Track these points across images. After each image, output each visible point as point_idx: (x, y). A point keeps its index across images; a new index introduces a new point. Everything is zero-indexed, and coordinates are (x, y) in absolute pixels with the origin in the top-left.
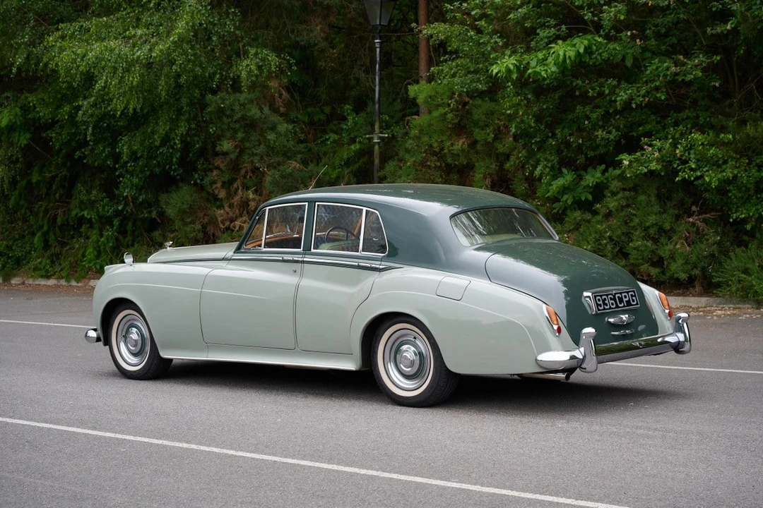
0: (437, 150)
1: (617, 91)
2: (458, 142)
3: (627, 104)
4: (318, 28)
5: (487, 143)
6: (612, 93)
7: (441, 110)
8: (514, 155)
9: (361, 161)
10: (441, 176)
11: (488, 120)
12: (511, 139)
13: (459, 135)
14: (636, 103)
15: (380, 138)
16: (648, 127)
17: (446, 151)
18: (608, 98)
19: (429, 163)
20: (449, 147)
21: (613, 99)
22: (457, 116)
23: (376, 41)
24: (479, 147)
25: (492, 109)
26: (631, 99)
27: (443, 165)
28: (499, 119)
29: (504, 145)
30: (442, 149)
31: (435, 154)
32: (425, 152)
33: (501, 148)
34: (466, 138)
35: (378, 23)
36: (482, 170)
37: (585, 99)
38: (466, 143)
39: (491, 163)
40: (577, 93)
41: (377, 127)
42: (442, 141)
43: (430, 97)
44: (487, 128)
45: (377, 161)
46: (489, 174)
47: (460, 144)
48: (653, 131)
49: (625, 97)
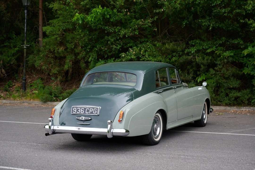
0: (52, 51)
1: (121, 31)
2: (61, 48)
3: (124, 36)
4: (3, 5)
5: (72, 49)
6: (119, 31)
7: (55, 36)
8: (81, 54)
9: (18, 54)
10: (53, 60)
11: (72, 41)
12: (80, 48)
13: (61, 46)
14: (127, 35)
15: (27, 46)
16: (131, 45)
17: (56, 51)
18: (117, 33)
19: (49, 56)
20: (57, 50)
21: (119, 34)
22: (61, 39)
23: (25, 11)
24: (68, 50)
25: (74, 36)
26: (125, 34)
27: (54, 56)
28: (76, 40)
29: (78, 50)
30: (54, 50)
31: (51, 52)
32: (47, 52)
33: (77, 51)
34: (64, 47)
36: (69, 59)
37: (109, 34)
38: (63, 49)
39: (73, 56)
40: (106, 32)
41: (25, 42)
42: (54, 48)
43: (51, 31)
44: (72, 43)
45: (25, 55)
46: (71, 60)
47: (61, 49)
48: (132, 46)
49: (124, 33)
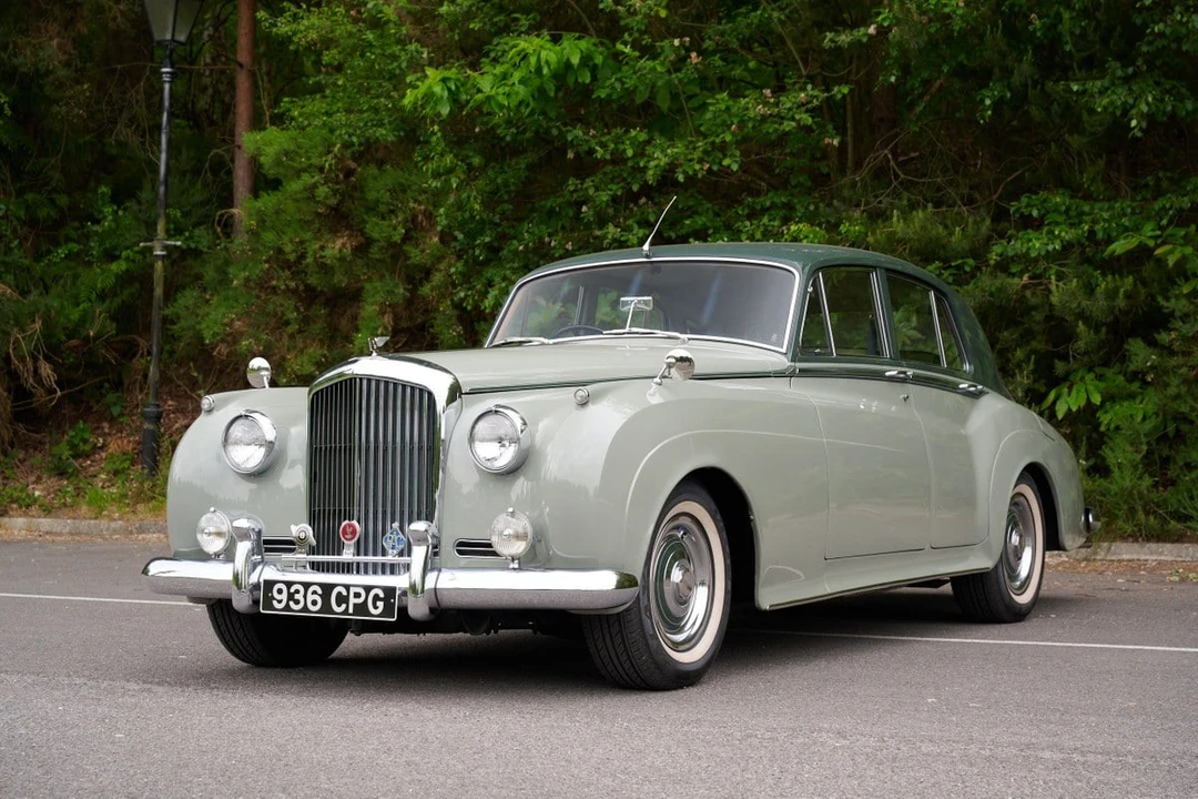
0: (292, 257)
1: (649, 150)
2: (334, 242)
3: (667, 177)
4: (55, 42)
5: (392, 245)
6: (640, 153)
7: (307, 179)
8: (441, 271)
9: (126, 292)
10: (297, 309)
11: (395, 202)
12: (436, 239)
13: (334, 231)
14: (685, 172)
15: (166, 248)
16: (700, 221)
17: (309, 260)
18: (630, 164)
19: (274, 283)
20: (315, 253)
21: (642, 164)
22: (335, 192)
23: (164, 70)
24: (375, 252)
25: (403, 181)
26: (672, 168)
27: (302, 287)
28: (416, 201)
29: (423, 251)
30: (302, 256)
31: (287, 265)
32: (267, 261)
33: (416, 256)
34: (350, 236)
35: (169, 37)
36: (379, 298)
37: (585, 166)
38: (348, 246)
39: (396, 286)
40: (570, 155)
41: (161, 227)
42: (302, 242)
43: (286, 153)
44: (393, 217)
45: (159, 291)
46: (390, 306)
47: (337, 246)
48: (708, 229)
49: (664, 161)
